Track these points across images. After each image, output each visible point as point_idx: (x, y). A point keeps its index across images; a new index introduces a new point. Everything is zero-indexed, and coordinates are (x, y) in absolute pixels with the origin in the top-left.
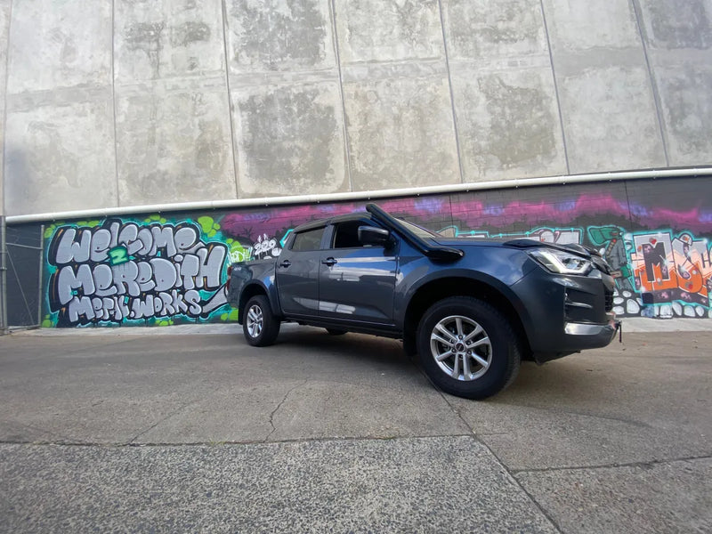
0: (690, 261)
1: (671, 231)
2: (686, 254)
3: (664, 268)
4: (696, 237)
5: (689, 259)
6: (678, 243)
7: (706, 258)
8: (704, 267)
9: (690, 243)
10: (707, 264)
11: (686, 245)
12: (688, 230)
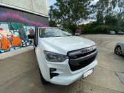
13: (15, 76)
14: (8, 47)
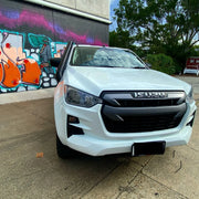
13: (15, 134)
14: (15, 83)
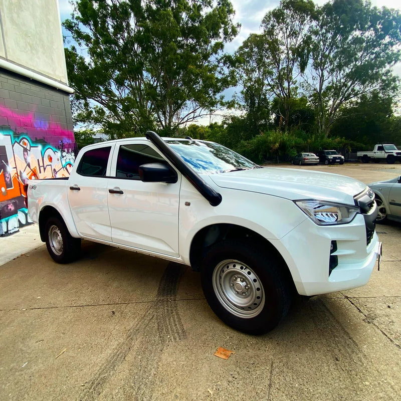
0: (29, 167)
1: (12, 133)
2: (25, 159)
3: (7, 175)
4: (33, 142)
5: (29, 165)
6: (18, 148)
7: (41, 164)
8: (40, 172)
9: (28, 148)
10: (42, 169)
11: (25, 150)
12: (27, 134)
